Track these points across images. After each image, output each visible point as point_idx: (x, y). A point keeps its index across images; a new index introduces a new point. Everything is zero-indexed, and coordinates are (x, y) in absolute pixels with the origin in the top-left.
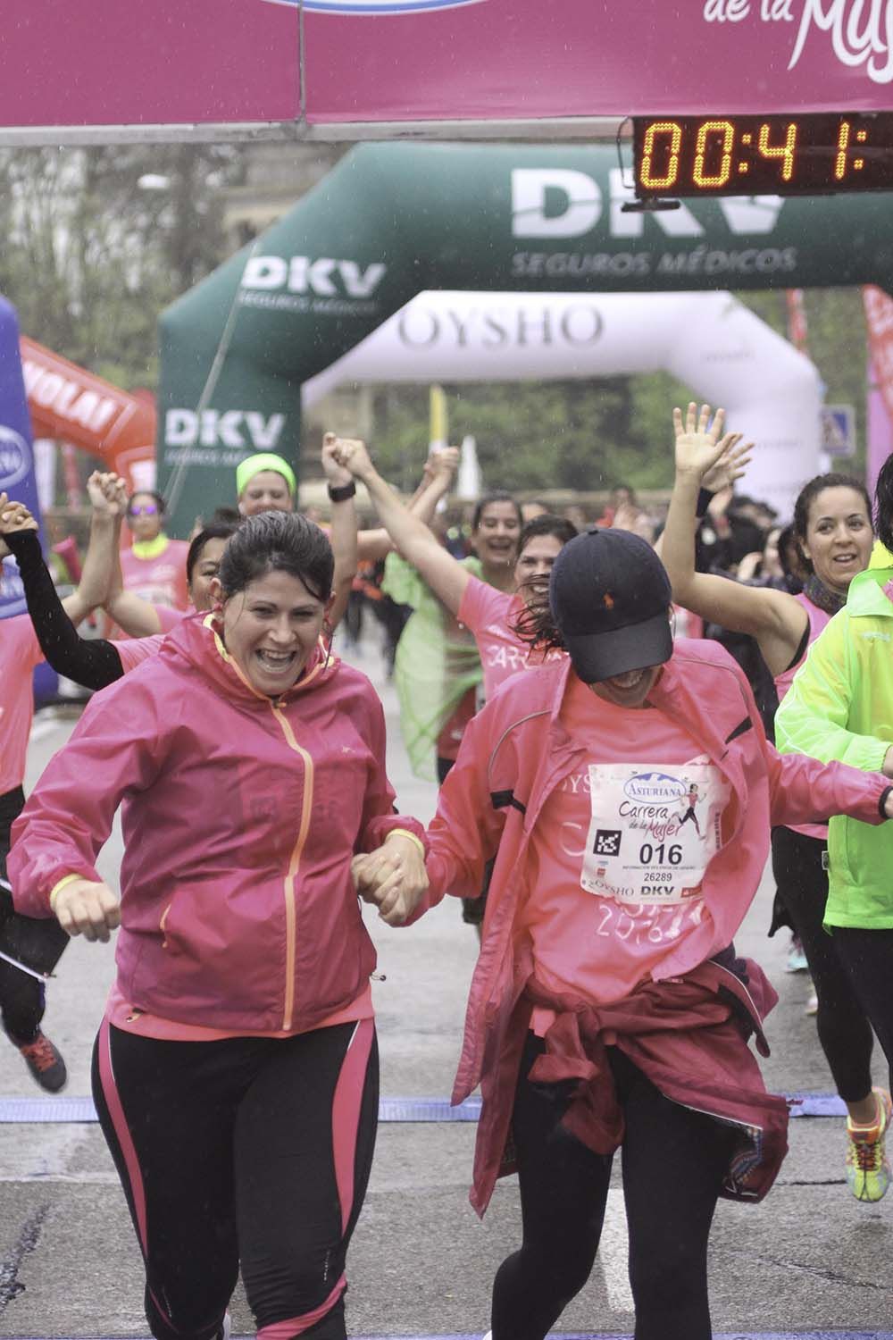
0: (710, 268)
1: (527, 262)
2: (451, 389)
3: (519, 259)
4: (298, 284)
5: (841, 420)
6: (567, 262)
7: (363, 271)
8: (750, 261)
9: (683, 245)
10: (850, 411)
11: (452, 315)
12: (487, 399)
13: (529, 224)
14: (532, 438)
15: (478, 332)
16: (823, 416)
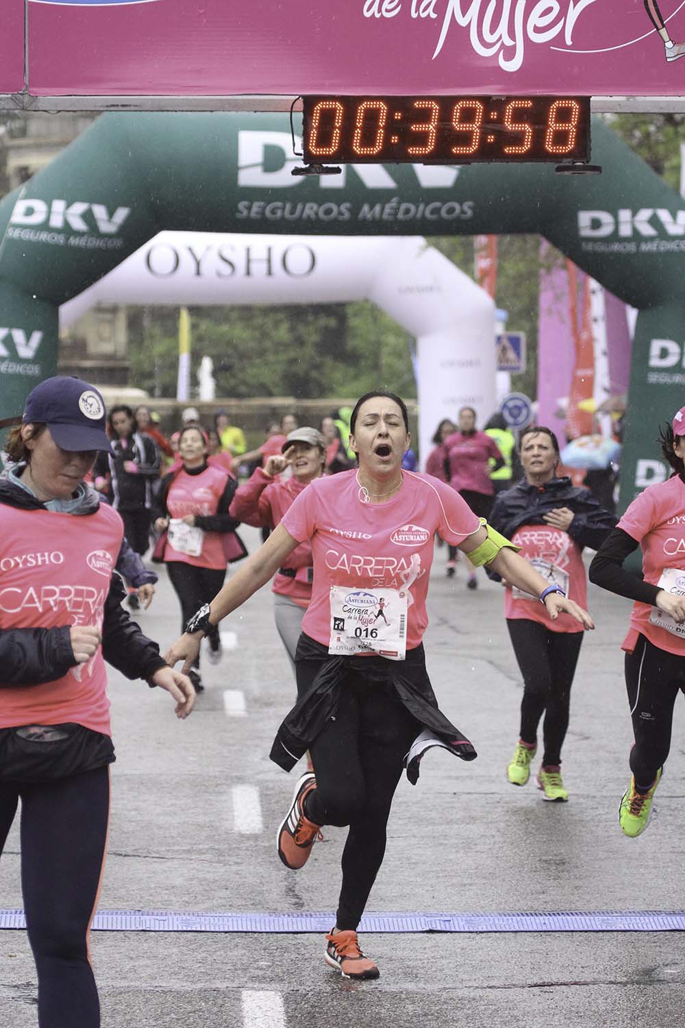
0: (400, 216)
1: (249, 208)
2: (195, 310)
3: (242, 205)
4: (56, 222)
5: (515, 342)
6: (284, 209)
7: (111, 213)
8: (436, 211)
9: (380, 196)
10: (522, 336)
11: (190, 249)
12: (226, 319)
13: (251, 176)
14: (262, 353)
15: (211, 265)
16: (499, 339)
